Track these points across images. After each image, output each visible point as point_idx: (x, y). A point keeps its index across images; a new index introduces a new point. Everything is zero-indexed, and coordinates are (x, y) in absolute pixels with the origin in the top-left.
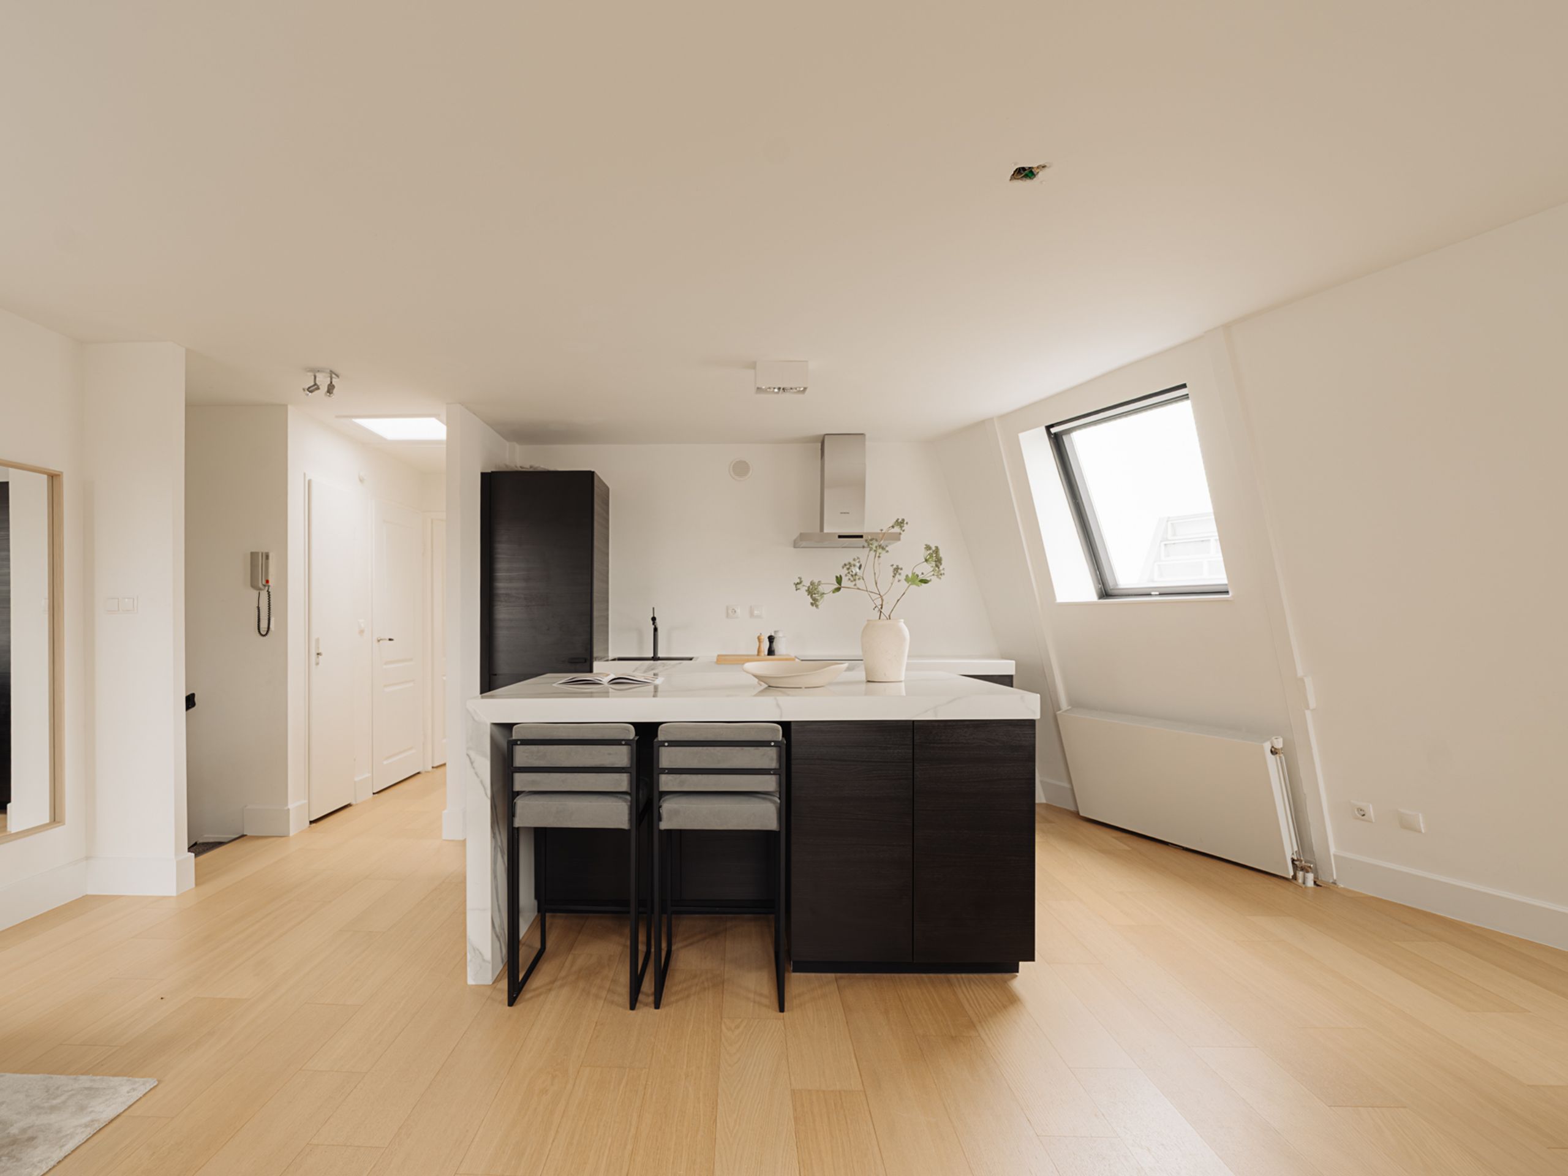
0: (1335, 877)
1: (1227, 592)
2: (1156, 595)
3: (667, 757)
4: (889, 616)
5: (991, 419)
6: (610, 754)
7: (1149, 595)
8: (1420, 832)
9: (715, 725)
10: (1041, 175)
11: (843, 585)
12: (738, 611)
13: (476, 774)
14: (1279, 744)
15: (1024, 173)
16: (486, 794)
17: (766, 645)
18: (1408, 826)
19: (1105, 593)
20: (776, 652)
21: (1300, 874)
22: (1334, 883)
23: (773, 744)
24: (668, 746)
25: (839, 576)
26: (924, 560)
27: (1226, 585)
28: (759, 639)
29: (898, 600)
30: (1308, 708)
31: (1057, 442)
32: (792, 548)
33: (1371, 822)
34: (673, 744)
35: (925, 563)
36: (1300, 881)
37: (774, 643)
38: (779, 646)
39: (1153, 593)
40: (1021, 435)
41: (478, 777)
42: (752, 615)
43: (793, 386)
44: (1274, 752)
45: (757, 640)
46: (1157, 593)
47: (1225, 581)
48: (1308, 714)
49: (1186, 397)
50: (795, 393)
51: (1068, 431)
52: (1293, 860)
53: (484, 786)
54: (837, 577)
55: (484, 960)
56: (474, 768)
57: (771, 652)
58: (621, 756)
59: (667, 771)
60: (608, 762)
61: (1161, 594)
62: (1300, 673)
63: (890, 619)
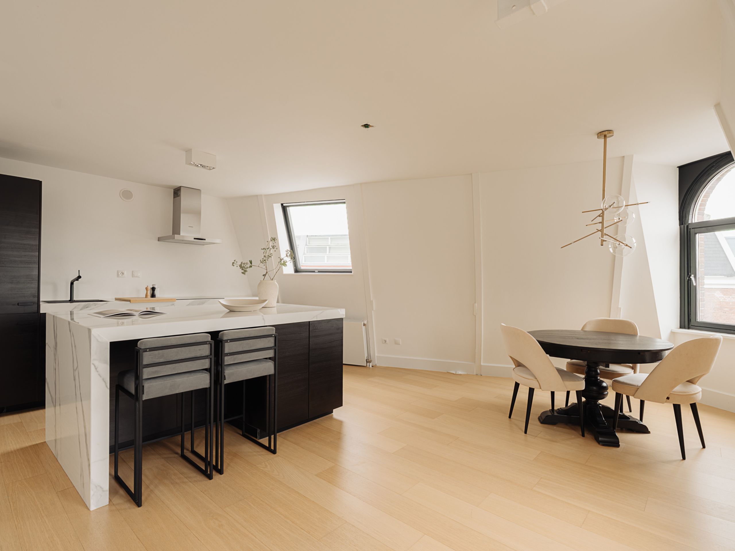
0: (376, 363)
1: (351, 272)
2: (317, 272)
3: (228, 348)
4: (273, 279)
5: (261, 195)
6: (200, 350)
7: (314, 272)
8: (400, 344)
9: (249, 330)
10: (370, 128)
11: (253, 264)
12: (125, 273)
13: (99, 375)
14: (366, 323)
15: (366, 126)
16: (107, 386)
17: (149, 293)
18: (396, 343)
19: (296, 271)
20: (156, 296)
21: (368, 364)
22: (376, 365)
23: (273, 336)
24: (229, 342)
25: (250, 260)
26: (286, 256)
27: (351, 269)
28: (147, 289)
29: (276, 272)
30: (373, 310)
31: (284, 208)
32: (158, 242)
33: (387, 344)
34: (232, 340)
35: (286, 257)
36: (368, 366)
37: (155, 291)
38: (156, 292)
39: (316, 271)
40: (274, 205)
41: (101, 377)
42: (133, 275)
43: (209, 166)
44: (364, 325)
45: (145, 289)
46: (317, 271)
47: (351, 268)
48: (373, 312)
49: (344, 203)
50: (208, 169)
51: (289, 206)
52: (366, 360)
53: (105, 382)
54: (250, 261)
55: (103, 491)
56: (97, 372)
57: (153, 296)
58: (205, 350)
59: (229, 354)
60: (198, 354)
61: (319, 272)
62: (372, 299)
63: (272, 280)
